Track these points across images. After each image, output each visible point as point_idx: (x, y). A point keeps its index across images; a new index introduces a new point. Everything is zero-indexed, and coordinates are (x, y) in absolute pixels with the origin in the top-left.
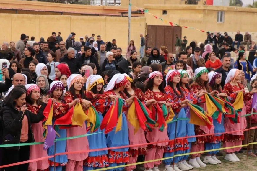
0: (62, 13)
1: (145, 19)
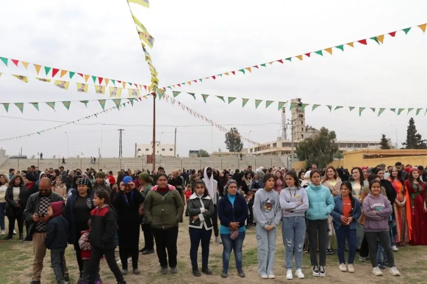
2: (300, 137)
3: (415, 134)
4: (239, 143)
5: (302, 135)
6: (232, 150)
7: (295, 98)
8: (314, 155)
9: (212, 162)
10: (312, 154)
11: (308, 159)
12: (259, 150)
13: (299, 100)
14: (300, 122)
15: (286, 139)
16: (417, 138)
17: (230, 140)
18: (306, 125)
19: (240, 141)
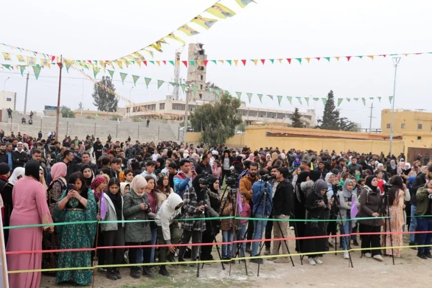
0: (338, 138)
1: (404, 142)
2: (198, 97)
3: (334, 110)
4: (113, 99)
5: (201, 95)
6: (102, 108)
7: (195, 43)
8: (212, 126)
9: (81, 125)
10: (210, 125)
11: (204, 130)
12: (139, 111)
13: (201, 46)
14: (199, 76)
15: (177, 99)
16: (335, 115)
17: (99, 94)
18: (207, 82)
19: (113, 96)
